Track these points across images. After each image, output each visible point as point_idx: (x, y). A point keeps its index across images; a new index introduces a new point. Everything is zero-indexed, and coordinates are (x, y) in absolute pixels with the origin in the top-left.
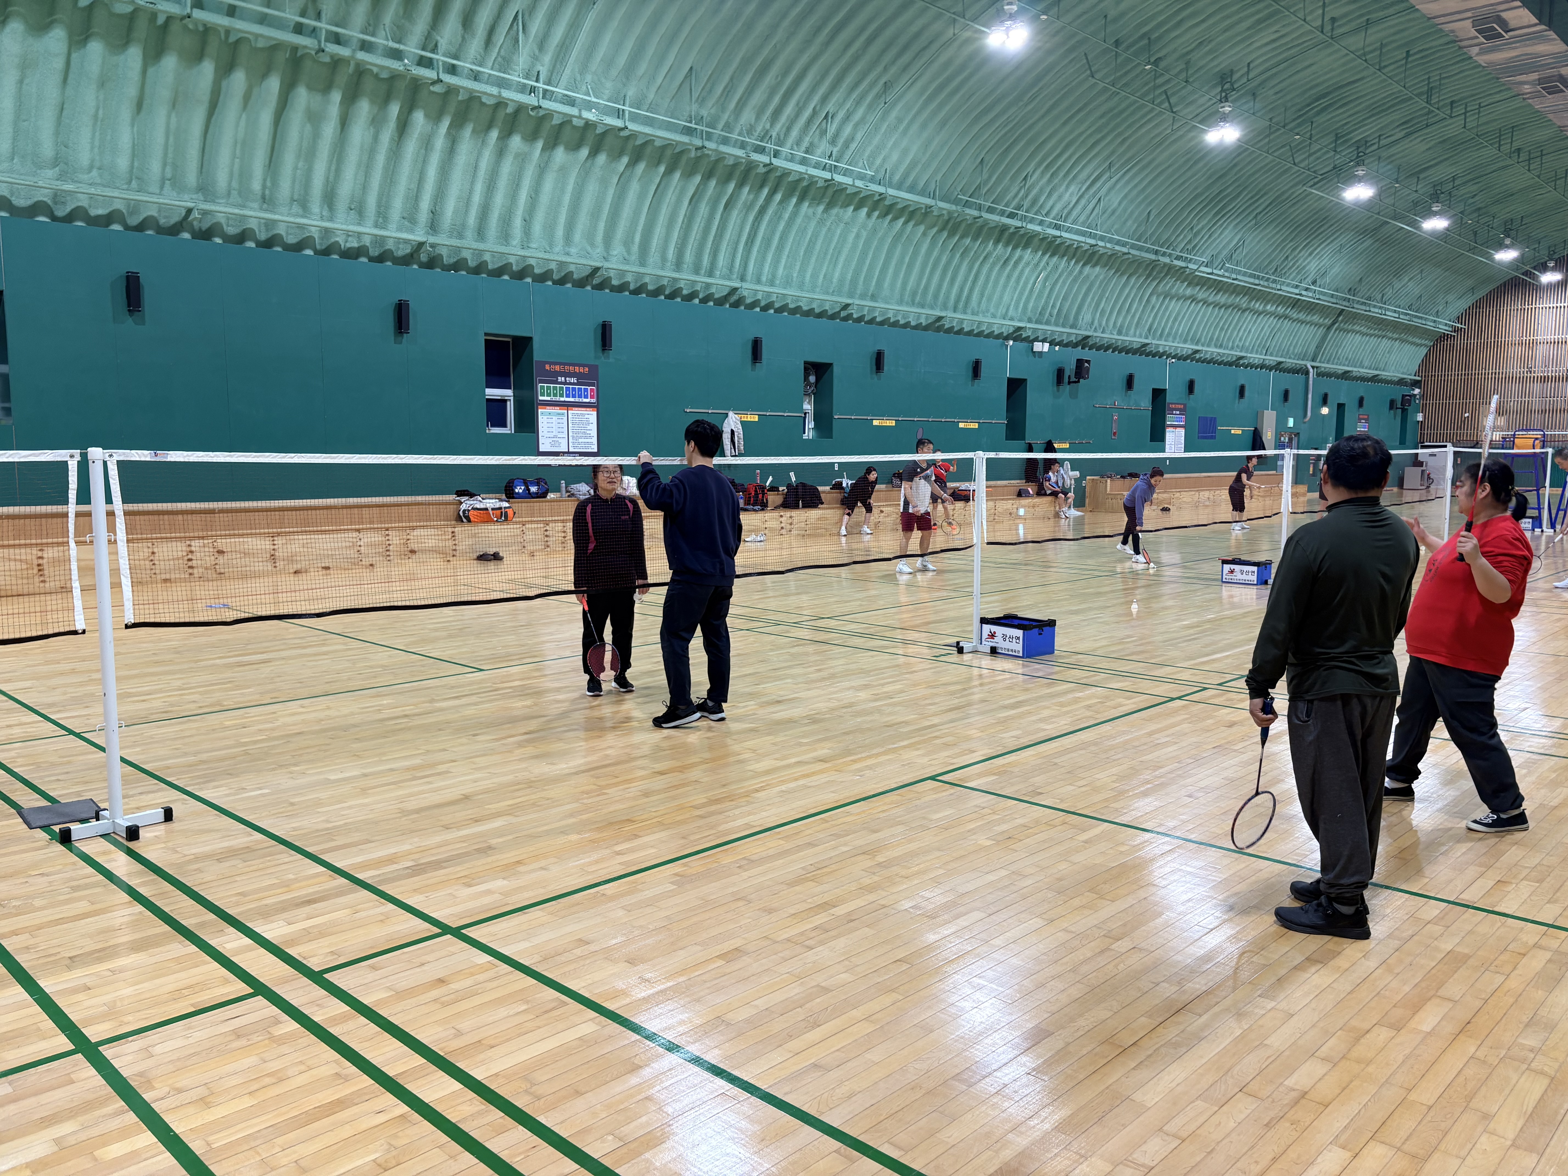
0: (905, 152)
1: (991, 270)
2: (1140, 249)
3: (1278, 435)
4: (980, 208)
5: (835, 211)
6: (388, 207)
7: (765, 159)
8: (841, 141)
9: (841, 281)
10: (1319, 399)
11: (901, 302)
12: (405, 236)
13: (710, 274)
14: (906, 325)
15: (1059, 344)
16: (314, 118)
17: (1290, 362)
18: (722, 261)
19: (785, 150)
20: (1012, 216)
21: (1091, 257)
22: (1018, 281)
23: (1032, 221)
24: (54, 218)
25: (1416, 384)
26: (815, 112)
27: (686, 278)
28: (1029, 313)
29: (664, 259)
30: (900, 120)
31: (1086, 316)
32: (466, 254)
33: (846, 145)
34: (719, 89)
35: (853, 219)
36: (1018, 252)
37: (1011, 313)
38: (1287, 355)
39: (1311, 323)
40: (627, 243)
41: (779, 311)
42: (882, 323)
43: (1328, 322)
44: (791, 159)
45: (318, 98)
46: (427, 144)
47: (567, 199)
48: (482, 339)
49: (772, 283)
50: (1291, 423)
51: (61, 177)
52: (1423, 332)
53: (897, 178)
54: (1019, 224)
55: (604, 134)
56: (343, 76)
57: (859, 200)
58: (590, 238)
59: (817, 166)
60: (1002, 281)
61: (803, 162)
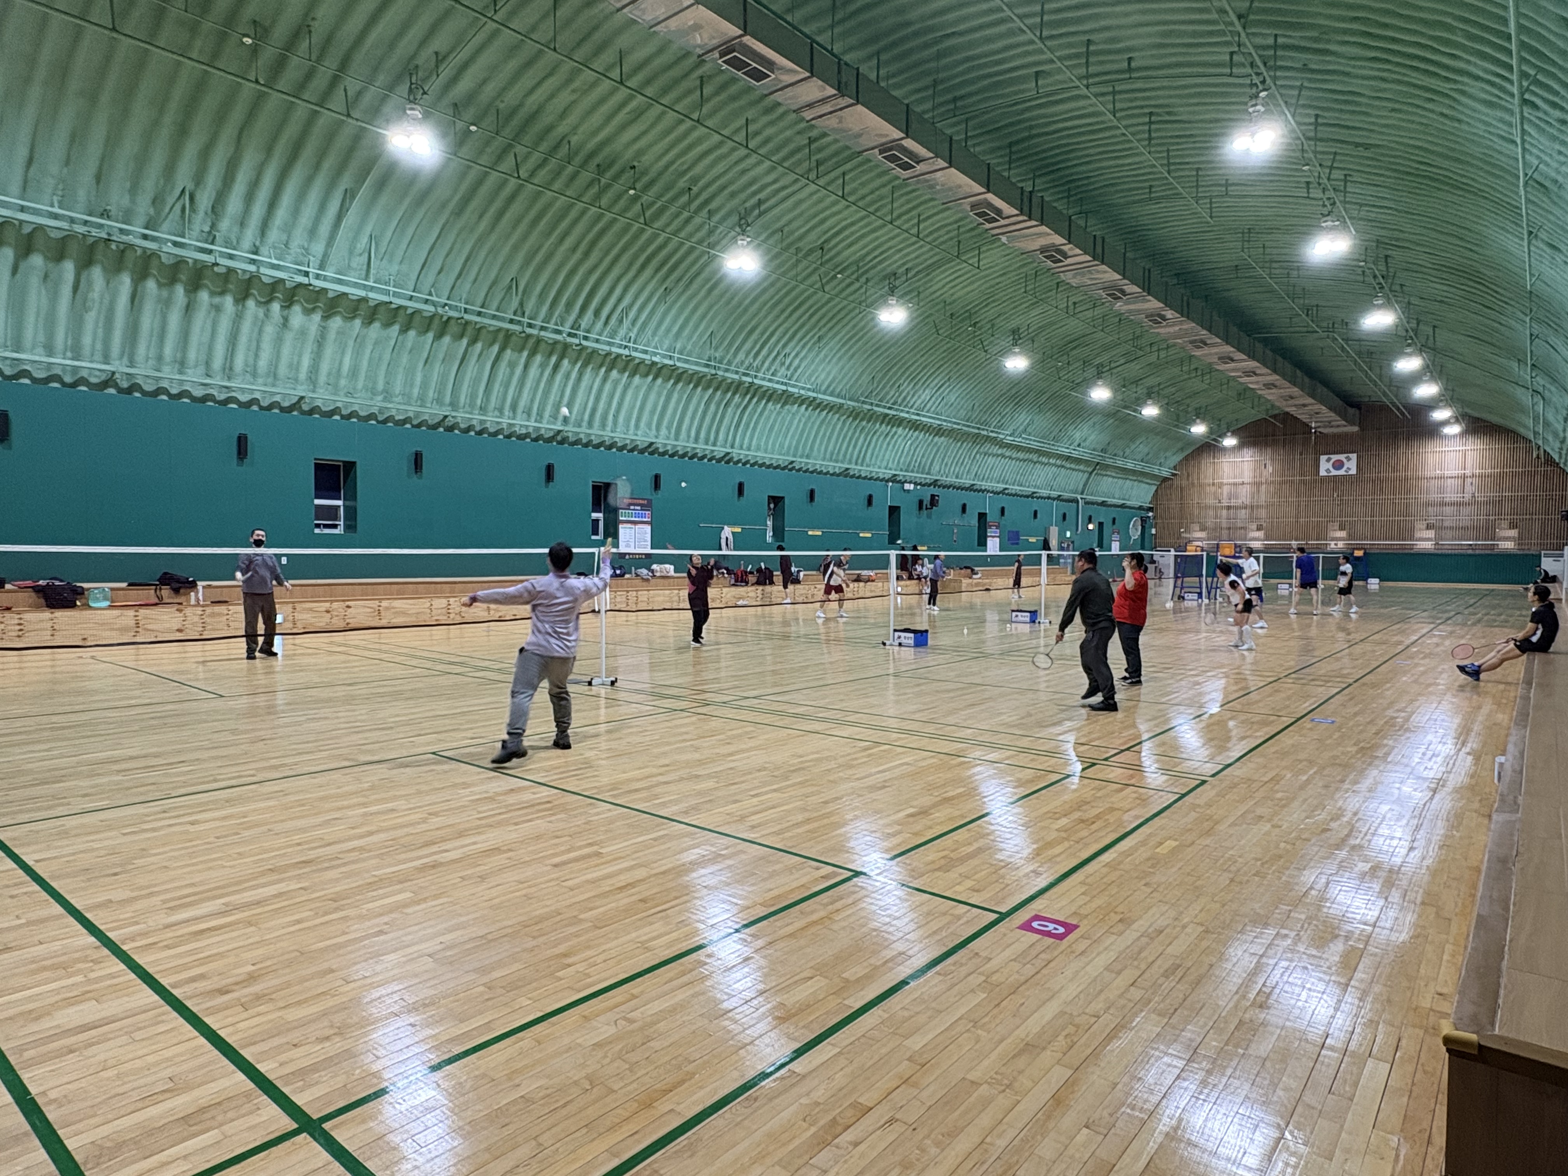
0: (829, 374)
1: (877, 440)
2: (969, 426)
3: (1060, 543)
4: (872, 404)
5: (787, 407)
6: (543, 410)
7: (749, 380)
8: (792, 368)
9: (789, 448)
10: (1087, 520)
11: (824, 459)
12: (552, 427)
13: (714, 444)
14: (827, 473)
15: (920, 484)
16: (512, 365)
17: (1066, 495)
18: (721, 436)
19: (760, 375)
20: (890, 408)
21: (939, 431)
22: (894, 447)
23: (902, 411)
24: (378, 422)
25: (1150, 509)
26: (778, 354)
27: (701, 447)
28: (901, 466)
29: (689, 436)
30: (826, 356)
31: (936, 467)
32: (582, 436)
33: (796, 370)
34: (726, 343)
35: (797, 412)
36: (894, 429)
37: (890, 465)
38: (1064, 491)
39: (1079, 470)
40: (669, 428)
41: (752, 465)
42: (812, 472)
43: (1090, 469)
44: (764, 379)
45: (516, 354)
46: (567, 376)
47: (638, 404)
48: (591, 484)
49: (749, 449)
50: (1068, 534)
51: (385, 400)
52: (1154, 477)
53: (823, 388)
54: (894, 413)
55: (661, 368)
56: (531, 343)
57: (802, 401)
58: (649, 425)
59: (778, 382)
60: (885, 446)
61: (770, 380)
